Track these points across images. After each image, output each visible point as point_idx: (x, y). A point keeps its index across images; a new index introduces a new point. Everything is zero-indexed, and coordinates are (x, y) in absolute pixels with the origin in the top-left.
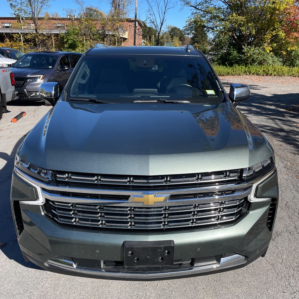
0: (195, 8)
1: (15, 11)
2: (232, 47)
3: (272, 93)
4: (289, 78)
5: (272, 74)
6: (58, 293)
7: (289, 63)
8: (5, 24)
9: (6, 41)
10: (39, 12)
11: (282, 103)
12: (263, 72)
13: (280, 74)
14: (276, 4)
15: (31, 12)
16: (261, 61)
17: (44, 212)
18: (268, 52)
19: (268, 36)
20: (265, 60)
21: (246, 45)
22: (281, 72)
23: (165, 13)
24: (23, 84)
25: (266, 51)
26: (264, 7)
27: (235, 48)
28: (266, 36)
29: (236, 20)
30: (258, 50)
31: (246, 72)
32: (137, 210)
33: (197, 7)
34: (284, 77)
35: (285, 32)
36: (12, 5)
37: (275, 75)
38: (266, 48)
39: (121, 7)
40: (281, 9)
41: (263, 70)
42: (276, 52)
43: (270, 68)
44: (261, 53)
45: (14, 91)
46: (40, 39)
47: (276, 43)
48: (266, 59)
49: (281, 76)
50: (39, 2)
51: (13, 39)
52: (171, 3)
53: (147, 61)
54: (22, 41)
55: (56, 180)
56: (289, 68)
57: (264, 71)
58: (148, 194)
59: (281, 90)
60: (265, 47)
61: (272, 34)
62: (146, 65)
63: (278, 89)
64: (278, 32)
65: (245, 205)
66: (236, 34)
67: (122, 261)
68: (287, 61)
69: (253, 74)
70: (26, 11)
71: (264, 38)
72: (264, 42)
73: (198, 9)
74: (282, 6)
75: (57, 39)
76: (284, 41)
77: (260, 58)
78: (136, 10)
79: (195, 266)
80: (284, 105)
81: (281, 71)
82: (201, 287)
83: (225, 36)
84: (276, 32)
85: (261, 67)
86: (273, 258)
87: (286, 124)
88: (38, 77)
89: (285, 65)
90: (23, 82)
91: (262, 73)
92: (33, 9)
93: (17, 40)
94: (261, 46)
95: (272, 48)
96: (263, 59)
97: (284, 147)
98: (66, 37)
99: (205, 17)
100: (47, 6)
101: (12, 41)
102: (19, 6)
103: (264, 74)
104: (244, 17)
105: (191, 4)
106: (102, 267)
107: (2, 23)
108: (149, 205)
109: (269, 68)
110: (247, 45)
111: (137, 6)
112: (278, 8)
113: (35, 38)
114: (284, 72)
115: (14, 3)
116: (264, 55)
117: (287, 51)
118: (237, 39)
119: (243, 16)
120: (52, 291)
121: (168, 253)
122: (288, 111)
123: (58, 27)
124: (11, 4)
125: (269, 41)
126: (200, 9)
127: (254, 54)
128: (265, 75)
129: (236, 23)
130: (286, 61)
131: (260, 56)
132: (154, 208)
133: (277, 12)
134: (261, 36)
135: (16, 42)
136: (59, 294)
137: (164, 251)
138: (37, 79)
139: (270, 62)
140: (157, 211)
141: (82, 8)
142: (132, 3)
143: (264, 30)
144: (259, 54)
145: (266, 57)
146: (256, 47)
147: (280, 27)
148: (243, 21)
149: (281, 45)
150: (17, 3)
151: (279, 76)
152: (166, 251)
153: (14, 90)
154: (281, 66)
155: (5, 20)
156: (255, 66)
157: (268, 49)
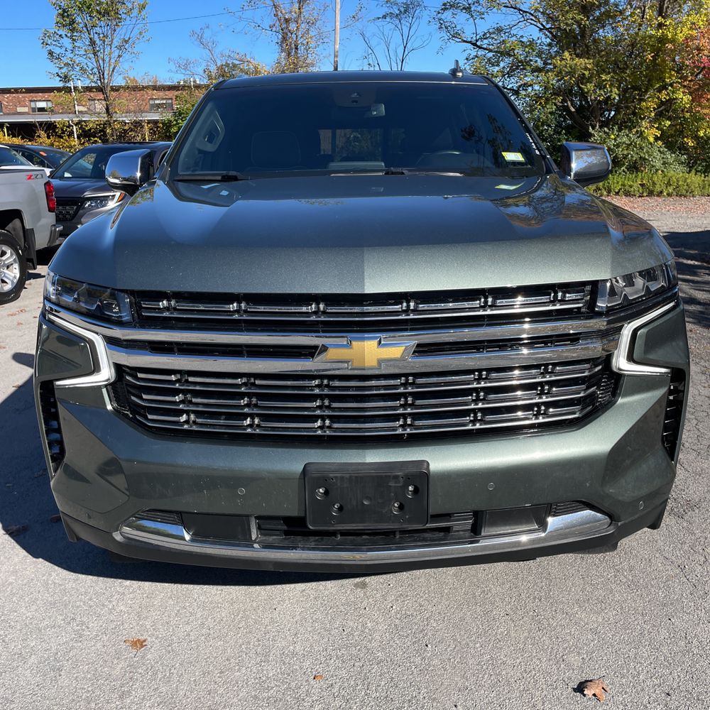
0: (475, 44)
1: (61, 68)
2: (564, 131)
3: (664, 231)
4: (704, 200)
5: (661, 192)
6: (148, 624)
7: (703, 166)
8: (37, 103)
9: (39, 136)
10: (114, 69)
11: (690, 249)
12: (641, 188)
13: (682, 193)
14: (665, 29)
15: (95, 70)
16: (636, 162)
17: (112, 405)
18: (652, 140)
19: (650, 104)
20: (645, 159)
21: (597, 127)
22: (685, 187)
23: (403, 60)
24: (76, 212)
25: (646, 138)
26: (637, 34)
27: (570, 133)
28: (644, 104)
29: (571, 67)
30: (627, 135)
31: (600, 190)
32: (337, 383)
33: (478, 43)
34: (691, 198)
35: (690, 94)
36: (52, 55)
37: (669, 195)
38: (646, 131)
39: (302, 49)
40: (678, 39)
41: (640, 184)
42: (671, 141)
43: (658, 178)
44: (636, 143)
45: (54, 225)
46: (116, 130)
47: (669, 118)
48: (647, 157)
49: (685, 197)
50: (113, 46)
51: (54, 131)
52: (417, 38)
53: (358, 95)
54: (76, 136)
55: (140, 315)
56: (703, 178)
57: (642, 185)
58: (363, 339)
59: (685, 224)
60: (643, 129)
61: (658, 98)
62: (356, 102)
63: (678, 221)
64: (673, 92)
65: (604, 382)
66: (572, 101)
67: (303, 515)
68: (699, 162)
69: (617, 193)
70: (85, 66)
71: (640, 108)
72: (640, 117)
73: (480, 47)
74: (681, 32)
75: (156, 129)
76: (687, 115)
77: (633, 155)
78: (336, 56)
79: (483, 534)
80: (696, 252)
81: (685, 184)
82: (501, 611)
83: (548, 107)
84: (668, 94)
85: (636, 177)
86: (682, 552)
87: (702, 288)
88: (109, 196)
89: (693, 171)
90: (75, 207)
91: (638, 191)
92: (101, 62)
93: (63, 132)
94: (635, 127)
95: (660, 132)
96: (641, 157)
97: (700, 333)
98: (175, 122)
99: (498, 65)
100: (133, 55)
101: (53, 136)
102: (69, 55)
103: (643, 193)
104: (591, 61)
105: (465, 37)
106: (254, 537)
107: (31, 101)
108: (364, 369)
109: (655, 179)
110: (601, 127)
111: (337, 47)
112: (672, 36)
113: (105, 128)
114: (693, 187)
115: (57, 51)
116: (641, 148)
117: (696, 138)
118: (575, 114)
119: (588, 58)
120: (135, 619)
121: (416, 491)
122: (705, 264)
123: (159, 106)
124: (51, 53)
125: (653, 114)
126: (485, 46)
127: (618, 146)
128: (645, 194)
129: (571, 73)
130: (695, 163)
131: (633, 151)
132: (378, 377)
133: (670, 46)
134: (634, 104)
135: (62, 138)
136: (152, 626)
137: (405, 486)
138: (107, 200)
139: (658, 164)
140: (386, 387)
141: (211, 56)
142: (325, 40)
143: (640, 90)
144: (629, 145)
145: (648, 152)
146: (622, 129)
147: (679, 83)
148: (590, 70)
149: (681, 124)
150: (64, 49)
151: (681, 196)
152: (411, 488)
153: (55, 223)
154: (683, 173)
155: (37, 94)
156: (620, 174)
157: (652, 133)
